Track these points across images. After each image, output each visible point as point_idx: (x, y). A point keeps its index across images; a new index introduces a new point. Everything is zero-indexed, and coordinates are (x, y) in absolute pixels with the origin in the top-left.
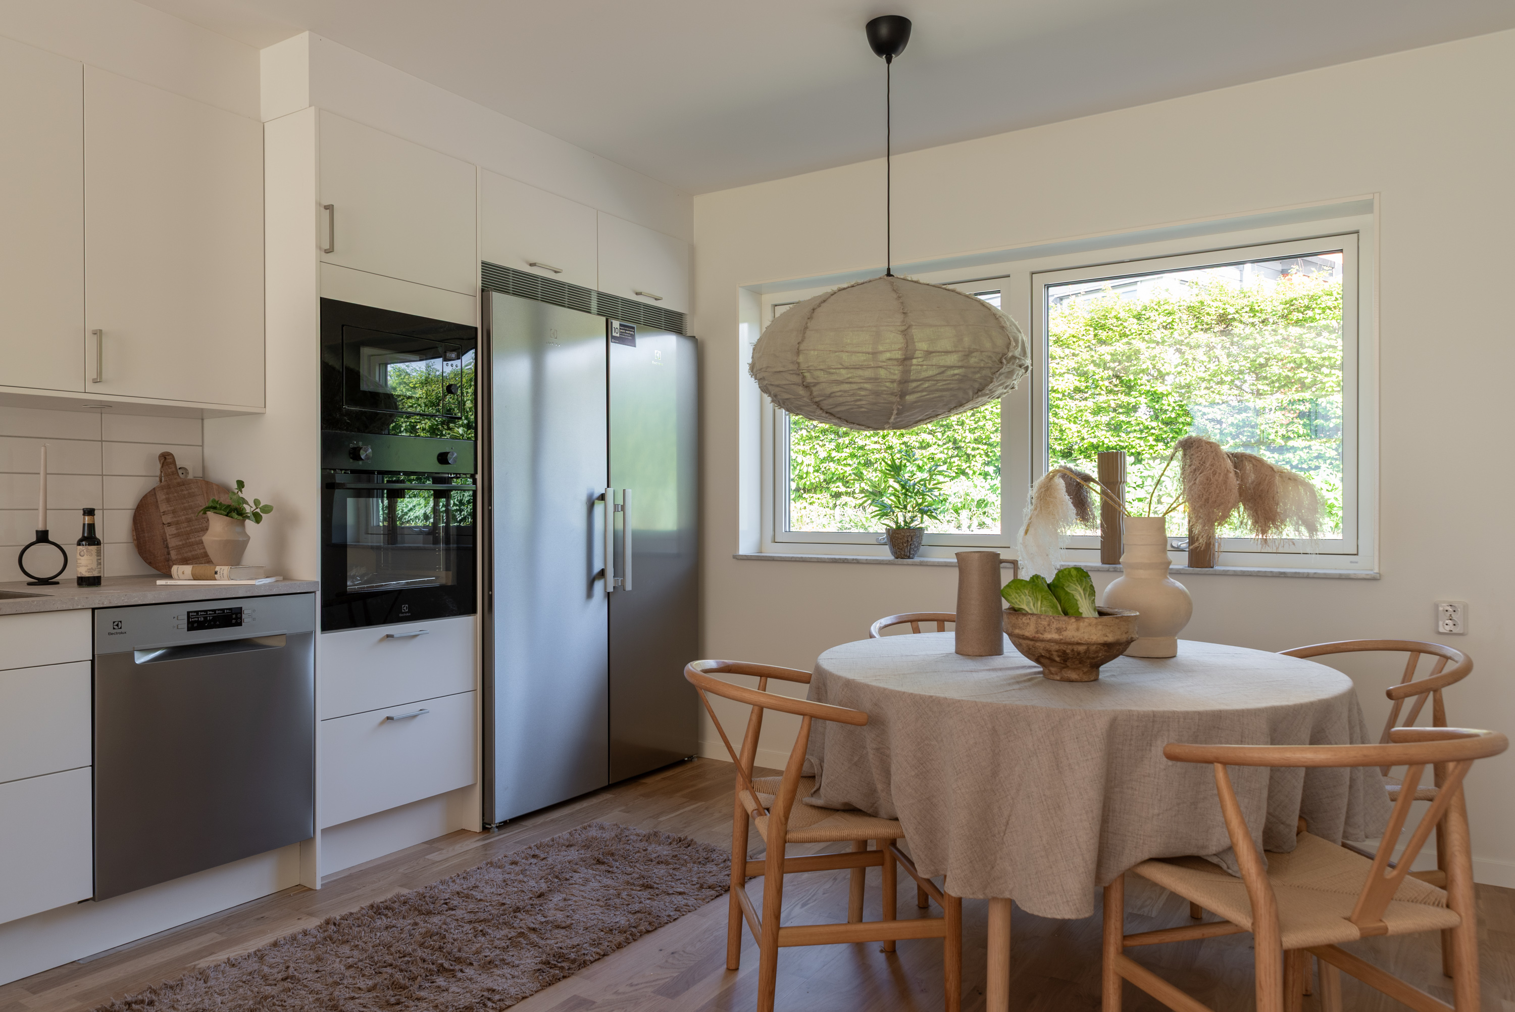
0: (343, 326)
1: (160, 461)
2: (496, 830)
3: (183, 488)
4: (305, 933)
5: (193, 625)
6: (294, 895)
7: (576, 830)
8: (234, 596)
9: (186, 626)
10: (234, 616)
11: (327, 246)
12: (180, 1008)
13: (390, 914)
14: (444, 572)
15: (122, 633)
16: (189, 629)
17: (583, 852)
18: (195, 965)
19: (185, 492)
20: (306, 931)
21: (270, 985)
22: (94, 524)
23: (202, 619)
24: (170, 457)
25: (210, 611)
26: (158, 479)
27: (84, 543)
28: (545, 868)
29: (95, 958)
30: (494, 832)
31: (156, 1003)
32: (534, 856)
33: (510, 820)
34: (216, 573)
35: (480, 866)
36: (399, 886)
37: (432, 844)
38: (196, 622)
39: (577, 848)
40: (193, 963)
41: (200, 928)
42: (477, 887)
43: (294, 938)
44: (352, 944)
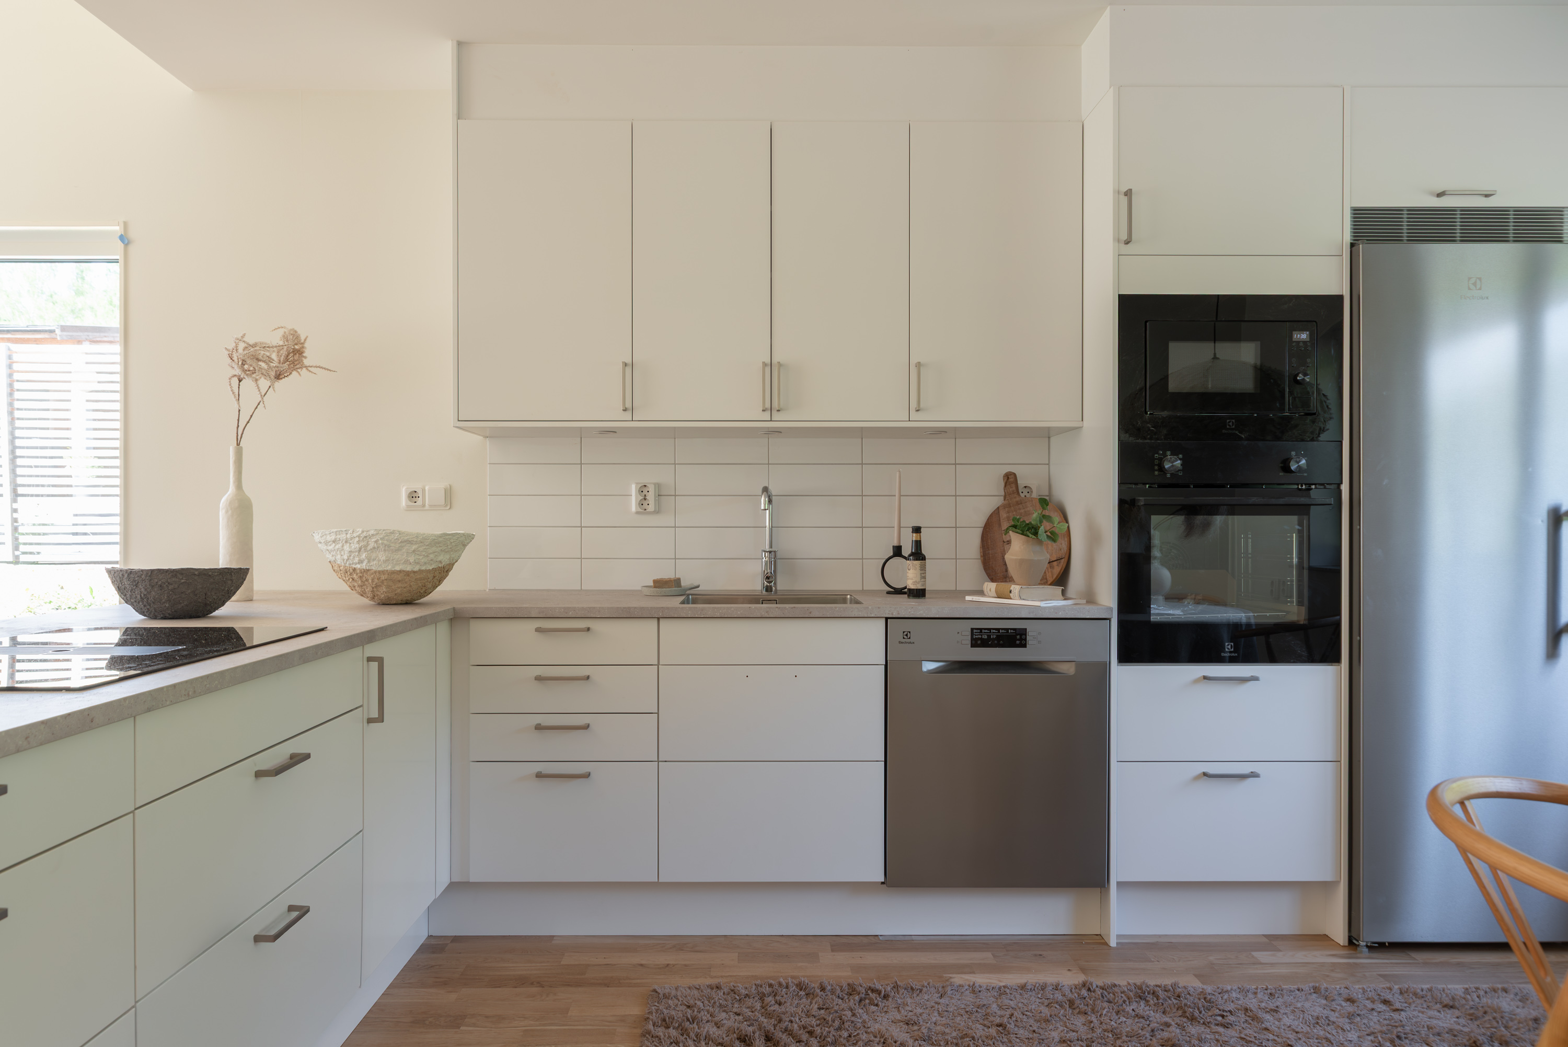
0: (1146, 322)
1: (1004, 480)
2: (1366, 950)
3: (1020, 506)
4: (1057, 987)
5: (976, 642)
6: (1086, 943)
7: (1477, 989)
8: (1016, 617)
9: (969, 642)
10: (1018, 637)
11: (1124, 237)
12: (903, 1011)
13: (1151, 1002)
14: (1296, 607)
15: (910, 643)
16: (972, 646)
17: (1462, 1021)
18: (951, 978)
19: (1022, 511)
20: (1059, 985)
21: (985, 1025)
22: (920, 541)
23: (986, 637)
24: (1012, 476)
25: (993, 629)
26: (1002, 498)
27: (911, 558)
28: (1385, 1022)
29: (893, 939)
30: (1361, 952)
31: (890, 999)
32: (1385, 1002)
33: (1389, 943)
34: (1011, 592)
35: (1301, 987)
36: (1195, 975)
37: (1272, 941)
38: (981, 639)
39: (1457, 1013)
40: (951, 975)
41: (984, 944)
42: (1276, 1011)
43: (1043, 987)
44: (1089, 1018)
